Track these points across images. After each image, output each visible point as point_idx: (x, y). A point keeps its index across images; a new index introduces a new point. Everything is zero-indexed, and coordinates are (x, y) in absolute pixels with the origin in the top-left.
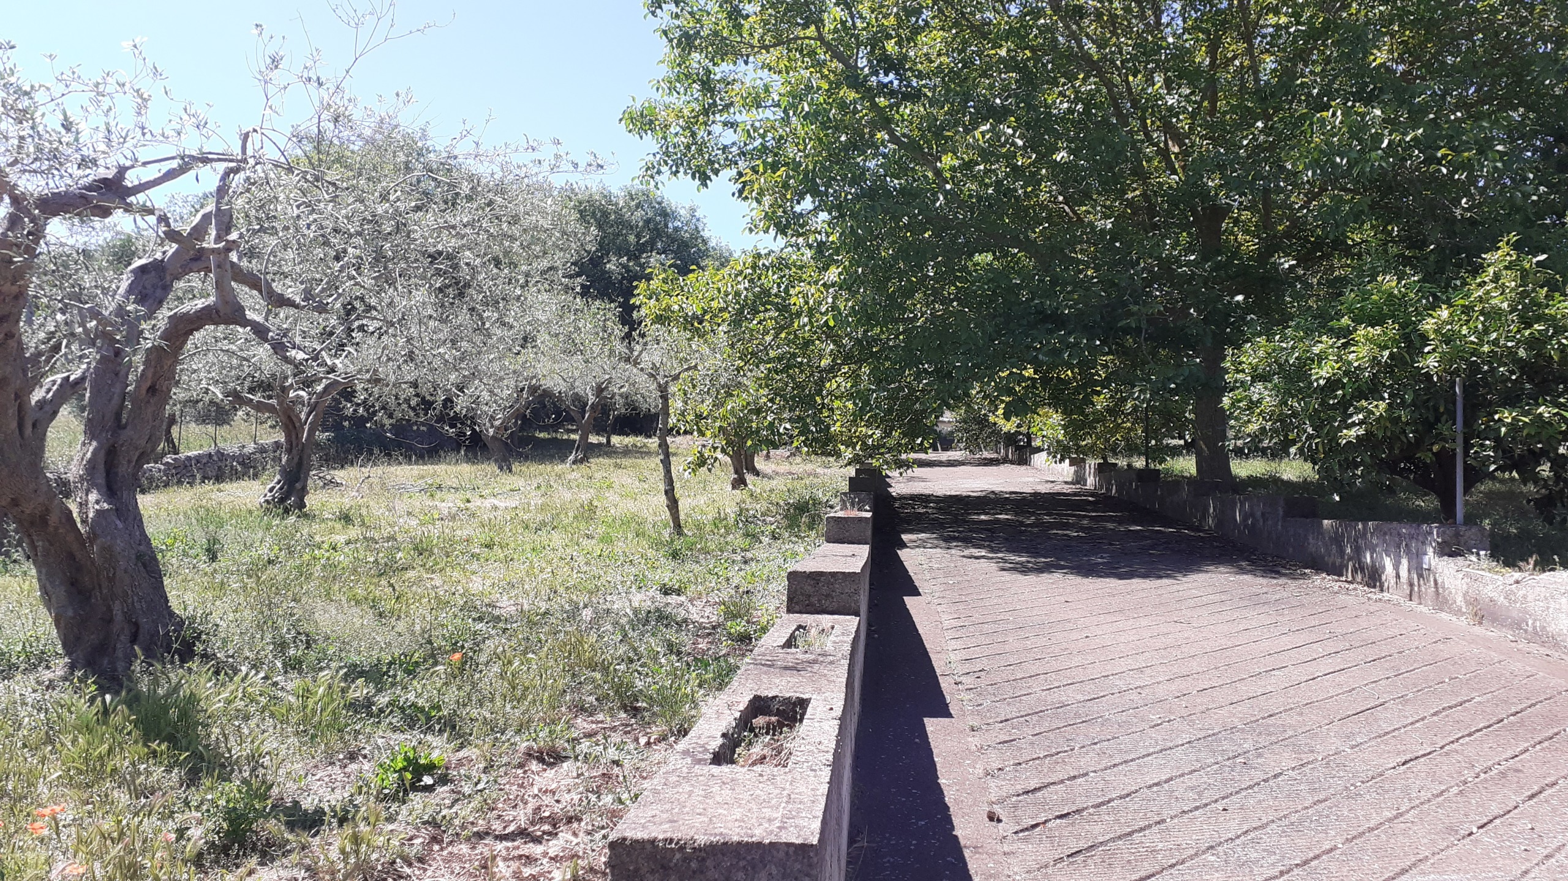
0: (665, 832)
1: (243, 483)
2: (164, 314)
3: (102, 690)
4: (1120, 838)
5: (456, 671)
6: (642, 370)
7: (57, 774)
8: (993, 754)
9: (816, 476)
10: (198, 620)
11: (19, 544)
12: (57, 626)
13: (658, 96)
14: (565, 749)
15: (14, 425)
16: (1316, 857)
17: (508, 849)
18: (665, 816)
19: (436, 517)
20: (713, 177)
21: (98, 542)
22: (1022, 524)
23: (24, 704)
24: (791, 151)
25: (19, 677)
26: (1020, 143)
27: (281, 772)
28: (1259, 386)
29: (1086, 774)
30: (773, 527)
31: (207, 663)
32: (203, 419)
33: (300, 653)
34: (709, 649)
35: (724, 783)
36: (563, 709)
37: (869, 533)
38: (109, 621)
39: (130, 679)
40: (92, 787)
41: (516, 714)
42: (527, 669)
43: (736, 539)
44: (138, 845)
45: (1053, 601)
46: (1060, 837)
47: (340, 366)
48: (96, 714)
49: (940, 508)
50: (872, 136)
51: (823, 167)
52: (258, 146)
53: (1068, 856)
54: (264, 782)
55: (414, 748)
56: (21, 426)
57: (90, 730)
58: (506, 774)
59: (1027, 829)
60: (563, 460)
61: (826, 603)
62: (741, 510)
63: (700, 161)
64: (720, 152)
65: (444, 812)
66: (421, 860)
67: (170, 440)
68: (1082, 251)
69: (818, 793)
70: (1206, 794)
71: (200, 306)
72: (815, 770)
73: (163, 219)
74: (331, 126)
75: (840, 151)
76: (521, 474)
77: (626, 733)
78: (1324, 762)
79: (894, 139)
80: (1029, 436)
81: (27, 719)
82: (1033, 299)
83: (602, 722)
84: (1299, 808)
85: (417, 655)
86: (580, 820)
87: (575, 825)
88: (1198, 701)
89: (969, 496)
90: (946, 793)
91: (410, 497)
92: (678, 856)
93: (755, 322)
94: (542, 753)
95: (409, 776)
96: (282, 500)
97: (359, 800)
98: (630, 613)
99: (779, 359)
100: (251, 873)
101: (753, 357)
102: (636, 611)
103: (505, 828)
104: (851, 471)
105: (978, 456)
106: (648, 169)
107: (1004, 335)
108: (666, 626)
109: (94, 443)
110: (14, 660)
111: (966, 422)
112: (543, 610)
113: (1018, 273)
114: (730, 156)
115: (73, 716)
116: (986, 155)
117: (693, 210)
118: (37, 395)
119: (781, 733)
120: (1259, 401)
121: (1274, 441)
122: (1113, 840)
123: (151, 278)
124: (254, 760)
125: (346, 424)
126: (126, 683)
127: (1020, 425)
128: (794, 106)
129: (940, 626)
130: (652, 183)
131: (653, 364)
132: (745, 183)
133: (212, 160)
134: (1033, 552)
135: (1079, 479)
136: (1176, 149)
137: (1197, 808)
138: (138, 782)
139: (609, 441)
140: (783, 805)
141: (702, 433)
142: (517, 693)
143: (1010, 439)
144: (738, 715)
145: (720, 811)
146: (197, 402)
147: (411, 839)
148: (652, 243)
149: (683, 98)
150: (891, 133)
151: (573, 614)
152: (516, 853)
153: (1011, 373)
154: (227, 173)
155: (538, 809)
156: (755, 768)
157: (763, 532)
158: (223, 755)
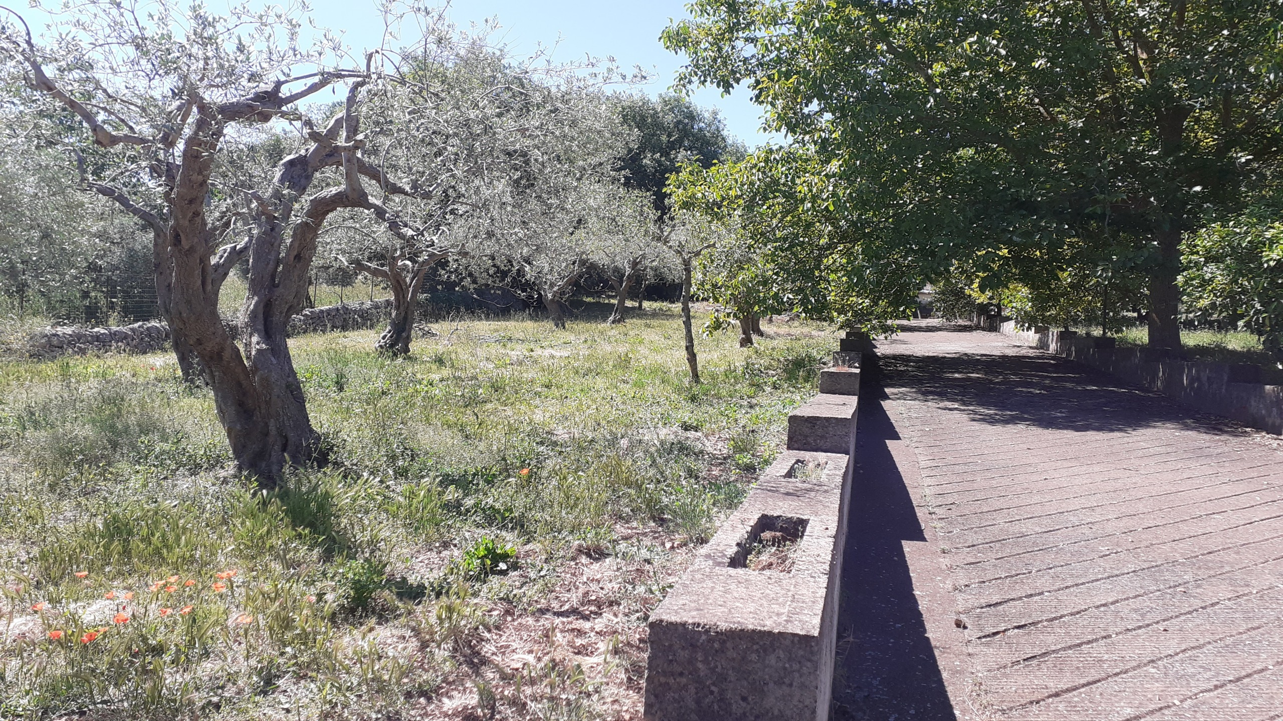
0: (693, 617)
1: (362, 332)
2: (306, 200)
3: (262, 486)
4: (1070, 648)
5: (525, 483)
6: (670, 247)
7: (230, 548)
8: (961, 573)
9: (811, 337)
10: (331, 436)
11: (200, 374)
12: (229, 436)
13: (691, 17)
14: (607, 548)
15: (199, 282)
16: (1249, 676)
17: (563, 623)
18: (693, 605)
19: (508, 362)
20: (735, 85)
21: (259, 374)
22: (991, 382)
23: (206, 494)
24: (802, 61)
25: (202, 474)
26: (1003, 52)
27: (392, 555)
28: (1212, 267)
29: (1042, 593)
30: (775, 378)
31: (338, 469)
32: (332, 281)
33: (406, 464)
34: (721, 476)
35: (740, 582)
36: (606, 517)
37: (857, 386)
38: (267, 434)
39: (281, 479)
40: (256, 558)
41: (570, 518)
42: (579, 484)
43: (744, 388)
44: (289, 604)
45: (1016, 448)
46: (1017, 644)
47: (436, 241)
48: (258, 504)
49: (919, 367)
50: (873, 47)
51: (831, 76)
52: (379, 63)
53: (1024, 660)
54: (380, 562)
55: (493, 541)
56: (204, 283)
57: (254, 516)
58: (562, 565)
59: (989, 636)
60: (605, 319)
61: (821, 443)
62: (748, 364)
63: (724, 72)
64: (741, 63)
65: (515, 592)
66: (498, 628)
67: (308, 298)
68: (1054, 147)
69: (817, 595)
70: (1149, 616)
71: (334, 192)
72: (814, 577)
73: (308, 123)
74: (434, 47)
75: (844, 60)
76: (572, 330)
77: (654, 538)
78: (1258, 595)
79: (891, 49)
80: (998, 306)
81: (209, 506)
82: (1009, 189)
83: (636, 528)
84: (1234, 633)
85: (494, 469)
86: (619, 604)
87: (615, 608)
88: (1143, 537)
89: (945, 357)
90: (919, 602)
91: (488, 346)
92: (704, 637)
93: (765, 207)
94: (590, 550)
95: (489, 562)
96: (392, 346)
97: (451, 578)
98: (658, 444)
99: (785, 239)
100: (371, 630)
101: (760, 237)
102: (662, 443)
103: (561, 606)
104: (843, 334)
105: (953, 323)
106: (681, 79)
107: (982, 220)
108: (686, 456)
109: (256, 298)
110: (198, 461)
111: (944, 294)
112: (590, 438)
113: (996, 165)
114: (750, 67)
115: (241, 505)
116: (973, 63)
117: (715, 113)
118: (214, 260)
119: (784, 546)
120: (1211, 280)
121: (1224, 315)
122: (1064, 649)
123: (298, 169)
124: (373, 543)
125: (440, 287)
126: (278, 482)
127: (991, 298)
128: (806, 23)
129: (917, 465)
130: (684, 91)
131: (680, 242)
132: (761, 90)
133: (344, 76)
134: (1000, 405)
135: (1043, 344)
136: (1145, 56)
137: (1140, 627)
138: (287, 557)
139: (640, 305)
140: (789, 603)
141: (716, 300)
142: (571, 502)
143: (983, 309)
144: (749, 529)
145: (738, 604)
146: (328, 268)
147: (490, 611)
148: (680, 142)
149: (712, 18)
150: (889, 45)
151: (613, 442)
152: (570, 627)
153: (988, 252)
154: (356, 87)
155: (587, 593)
156: (764, 572)
157: (765, 383)
158: (350, 539)
